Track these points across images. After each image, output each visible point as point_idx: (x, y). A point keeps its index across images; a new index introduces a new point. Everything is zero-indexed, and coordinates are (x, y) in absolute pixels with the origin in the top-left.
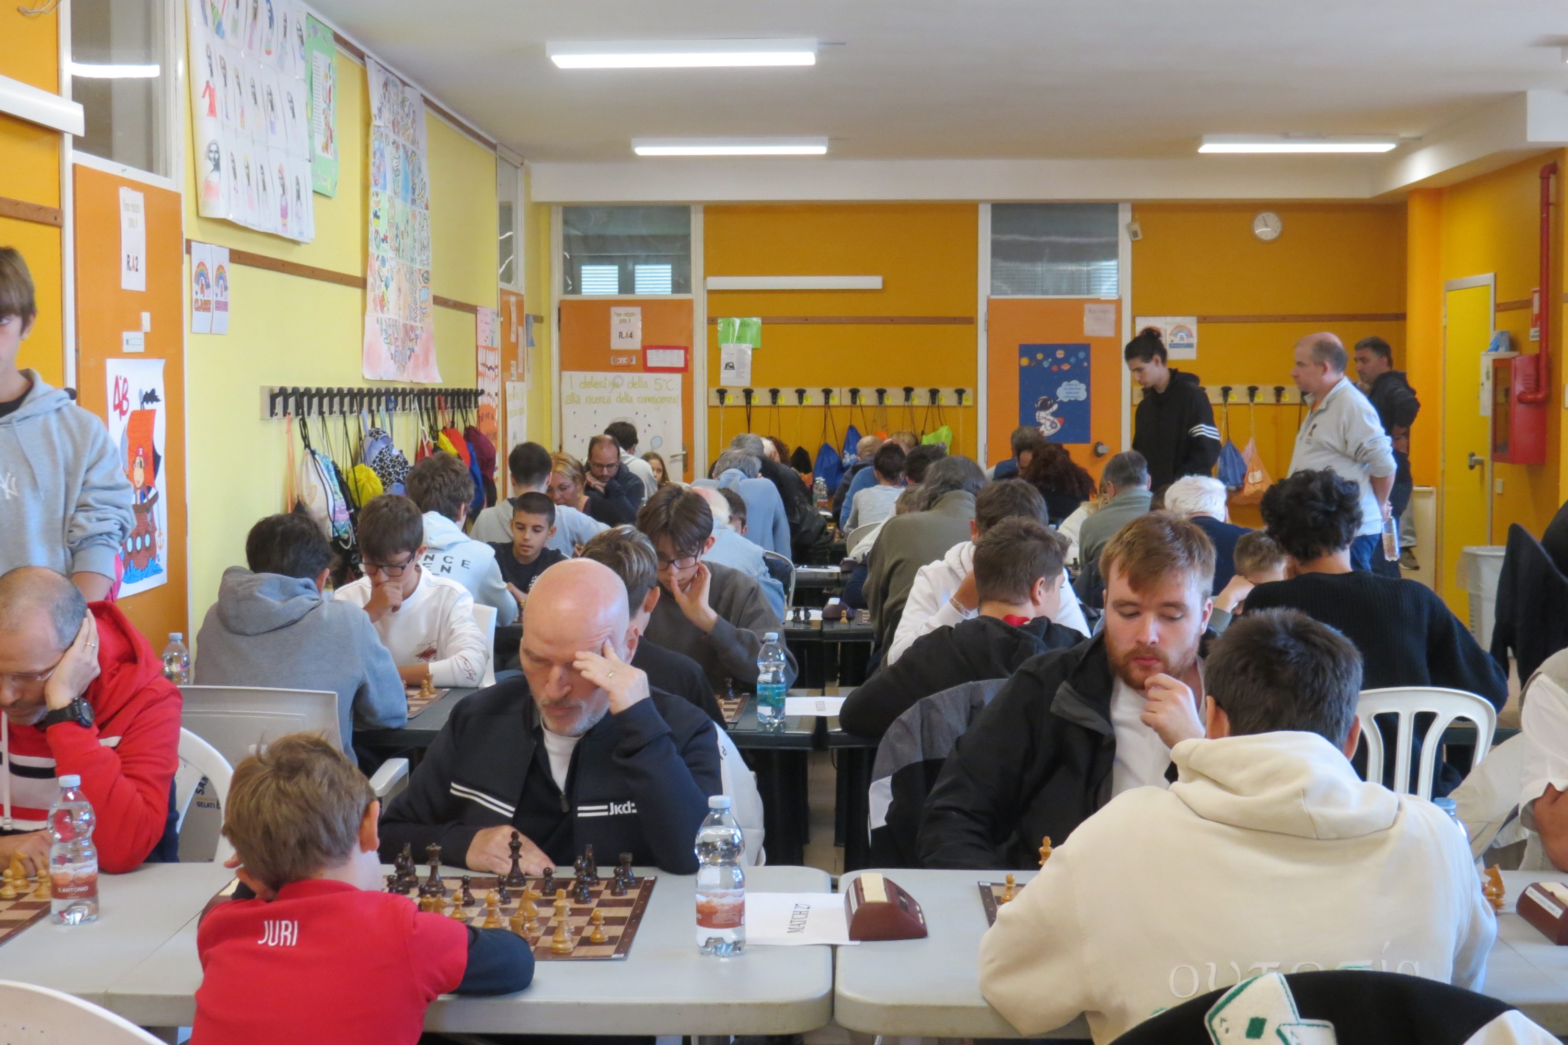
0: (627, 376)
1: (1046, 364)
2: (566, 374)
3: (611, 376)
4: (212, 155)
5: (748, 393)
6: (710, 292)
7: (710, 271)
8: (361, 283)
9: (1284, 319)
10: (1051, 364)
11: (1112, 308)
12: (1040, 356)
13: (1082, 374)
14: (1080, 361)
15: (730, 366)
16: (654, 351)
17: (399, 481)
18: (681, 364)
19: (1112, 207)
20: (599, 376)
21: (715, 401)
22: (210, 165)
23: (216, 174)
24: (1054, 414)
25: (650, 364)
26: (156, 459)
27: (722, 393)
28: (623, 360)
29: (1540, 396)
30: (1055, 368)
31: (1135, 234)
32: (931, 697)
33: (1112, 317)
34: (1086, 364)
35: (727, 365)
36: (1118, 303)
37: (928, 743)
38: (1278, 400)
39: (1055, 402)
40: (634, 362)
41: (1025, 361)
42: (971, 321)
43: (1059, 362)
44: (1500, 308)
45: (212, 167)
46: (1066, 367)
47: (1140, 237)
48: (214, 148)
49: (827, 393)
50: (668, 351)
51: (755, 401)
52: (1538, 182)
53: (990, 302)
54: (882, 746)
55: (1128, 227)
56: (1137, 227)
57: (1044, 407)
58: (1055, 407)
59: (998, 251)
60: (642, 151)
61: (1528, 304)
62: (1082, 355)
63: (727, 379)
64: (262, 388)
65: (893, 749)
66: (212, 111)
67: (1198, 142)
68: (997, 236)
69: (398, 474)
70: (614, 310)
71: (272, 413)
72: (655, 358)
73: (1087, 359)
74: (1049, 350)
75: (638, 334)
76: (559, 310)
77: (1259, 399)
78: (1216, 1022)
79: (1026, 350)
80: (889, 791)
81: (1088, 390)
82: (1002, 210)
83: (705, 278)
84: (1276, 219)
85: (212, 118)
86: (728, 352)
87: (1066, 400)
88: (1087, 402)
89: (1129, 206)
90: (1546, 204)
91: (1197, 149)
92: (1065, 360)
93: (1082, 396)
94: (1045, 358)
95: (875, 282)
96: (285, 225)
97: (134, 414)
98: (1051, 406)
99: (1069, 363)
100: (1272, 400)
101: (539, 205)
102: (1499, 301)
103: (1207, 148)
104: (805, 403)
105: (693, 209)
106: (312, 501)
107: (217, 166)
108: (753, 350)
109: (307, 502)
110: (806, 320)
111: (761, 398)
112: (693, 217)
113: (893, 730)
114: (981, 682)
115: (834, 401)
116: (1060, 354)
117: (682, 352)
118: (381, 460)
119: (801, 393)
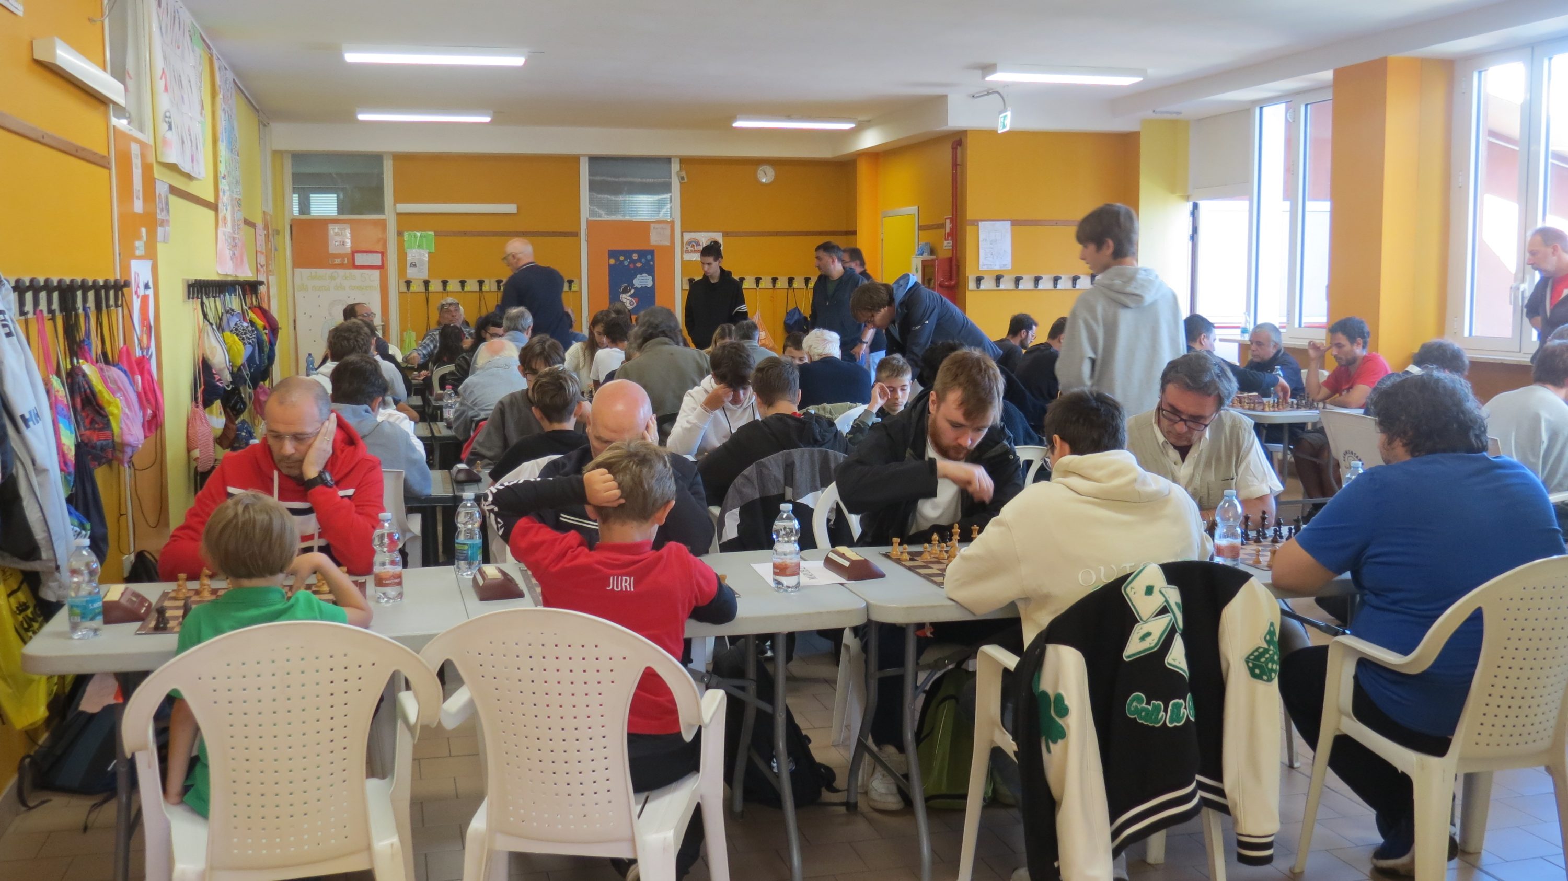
0: (341, 272)
1: (626, 263)
2: (297, 271)
3: (329, 272)
4: (167, 119)
5: (426, 283)
6: (399, 214)
7: (397, 200)
8: (214, 207)
9: (777, 234)
10: (630, 263)
11: (668, 227)
12: (622, 258)
13: (649, 269)
14: (648, 261)
15: (413, 265)
16: (360, 255)
17: (250, 343)
18: (380, 264)
19: (668, 160)
20: (321, 272)
21: (404, 289)
22: (166, 127)
23: (170, 132)
24: (631, 296)
25: (357, 263)
26: (150, 327)
27: (408, 283)
28: (338, 261)
29: (953, 283)
30: (632, 266)
31: (682, 178)
32: (762, 460)
33: (668, 232)
34: (652, 263)
35: (411, 264)
36: (672, 223)
37: (763, 487)
38: (774, 286)
39: (632, 288)
40: (346, 262)
41: (612, 261)
42: (576, 234)
43: (633, 262)
44: (921, 228)
45: (167, 128)
46: (639, 265)
47: (686, 180)
48: (168, 114)
49: (481, 283)
50: (370, 255)
51: (431, 288)
52: (950, 151)
53: (588, 221)
54: (731, 490)
55: (678, 173)
56: (683, 174)
57: (626, 291)
58: (632, 291)
59: (593, 186)
60: (361, 117)
61: (942, 226)
62: (649, 257)
63: (411, 273)
64: (183, 279)
65: (740, 492)
66: (166, 89)
67: (734, 118)
68: (591, 178)
69: (249, 339)
70: (331, 227)
71: (189, 298)
72: (360, 259)
73: (653, 259)
74: (628, 254)
75: (348, 243)
76: (291, 226)
77: (762, 285)
78: (1128, 590)
79: (613, 254)
80: (738, 517)
81: (653, 280)
82: (593, 159)
83: (394, 205)
84: (771, 170)
85: (166, 94)
86: (413, 254)
87: (639, 287)
88: (652, 289)
89: (678, 160)
90: (955, 165)
91: (733, 123)
92: (639, 260)
93: (650, 284)
94: (625, 259)
95: (511, 208)
96: (193, 168)
97: (142, 296)
98: (630, 290)
99: (641, 262)
100: (770, 286)
101: (276, 153)
102: (920, 224)
103: (738, 124)
104: (466, 289)
105: (385, 157)
106: (214, 357)
107: (170, 128)
108: (429, 253)
109: (210, 358)
110: (465, 234)
111: (435, 286)
112: (385, 162)
113: (739, 480)
114: (792, 450)
115: (486, 288)
116: (635, 256)
117: (380, 255)
118: (236, 329)
119: (463, 283)
